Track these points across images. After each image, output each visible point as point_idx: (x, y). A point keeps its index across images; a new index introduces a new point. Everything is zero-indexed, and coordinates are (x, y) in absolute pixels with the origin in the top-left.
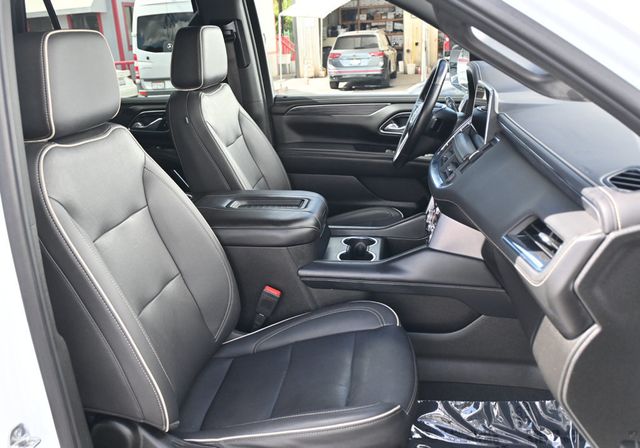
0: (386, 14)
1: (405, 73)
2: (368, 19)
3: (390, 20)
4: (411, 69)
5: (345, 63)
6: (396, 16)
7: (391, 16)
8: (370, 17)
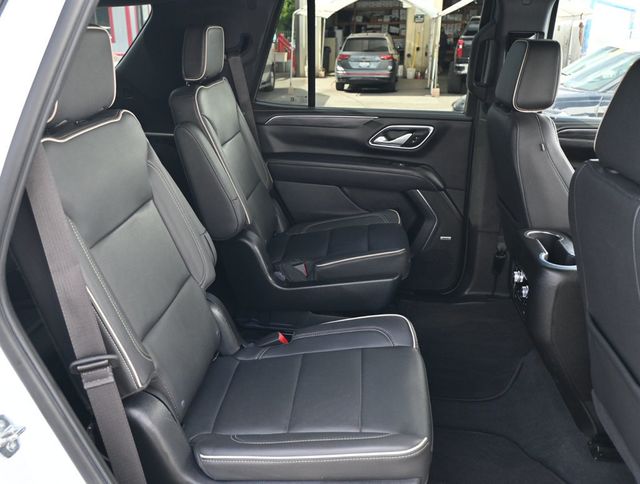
0: (382, 17)
1: (405, 76)
2: (363, 20)
3: (385, 23)
4: (411, 73)
5: (354, 65)
6: (392, 20)
7: (387, 19)
8: (366, 19)
